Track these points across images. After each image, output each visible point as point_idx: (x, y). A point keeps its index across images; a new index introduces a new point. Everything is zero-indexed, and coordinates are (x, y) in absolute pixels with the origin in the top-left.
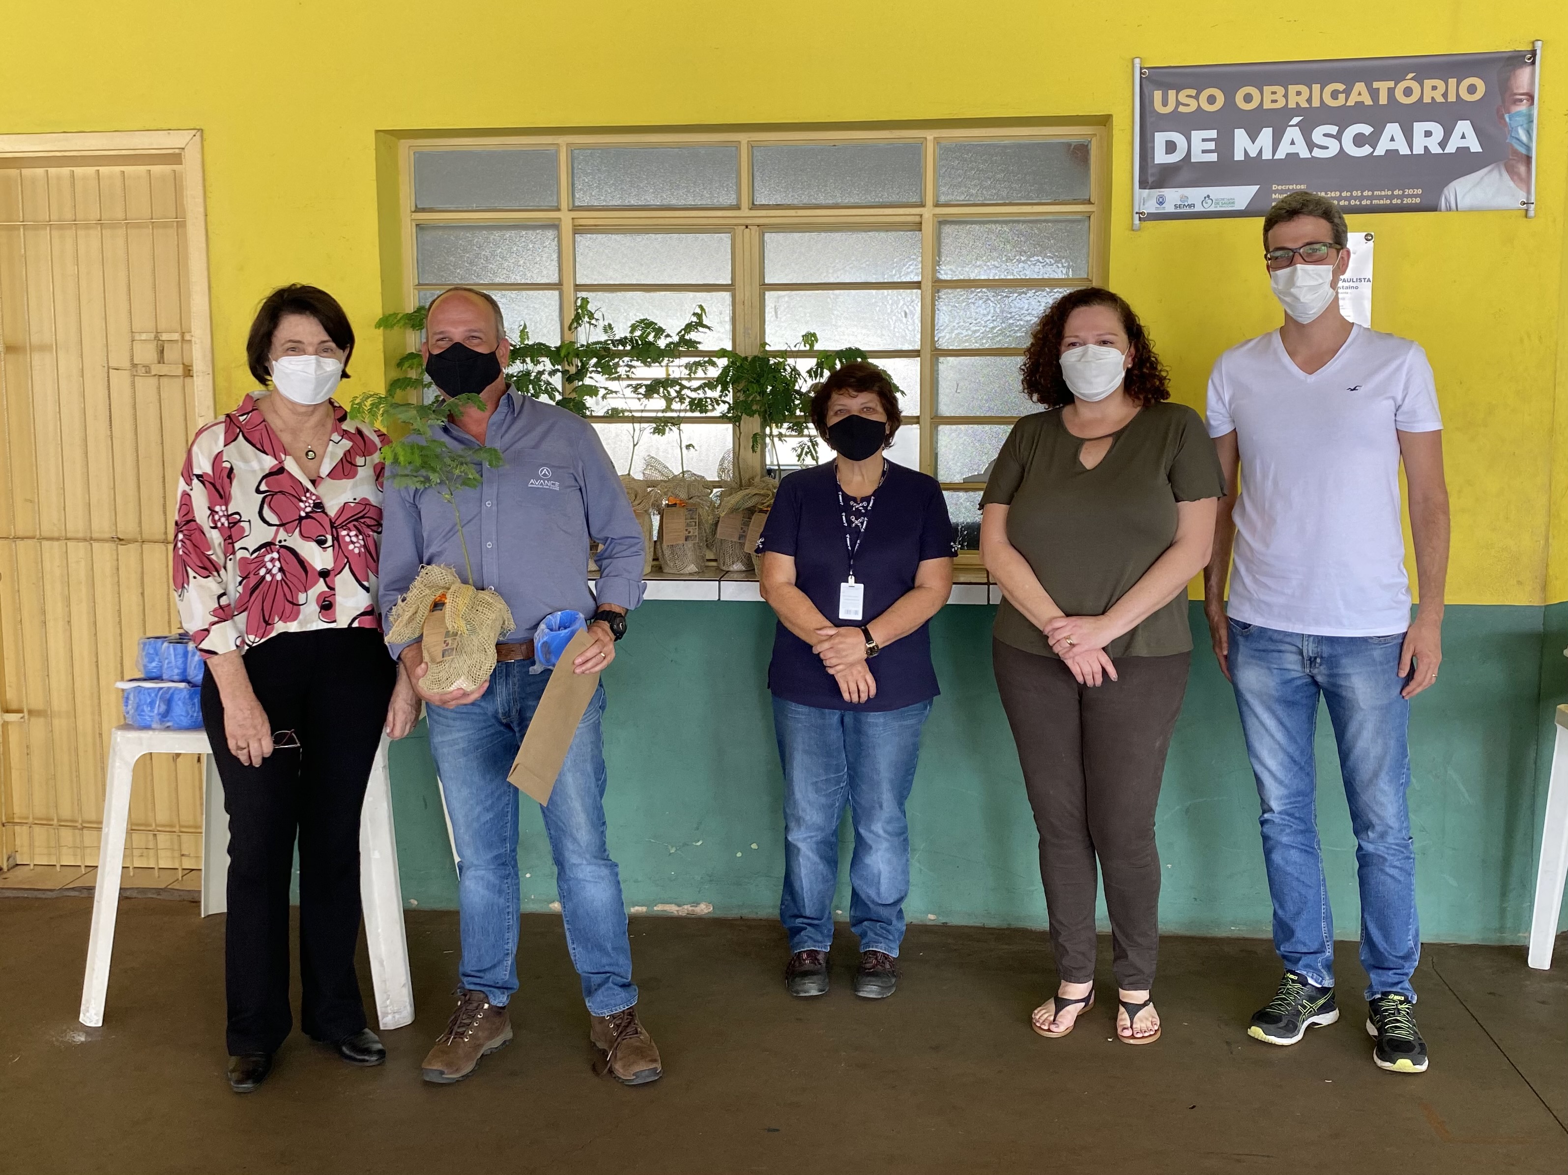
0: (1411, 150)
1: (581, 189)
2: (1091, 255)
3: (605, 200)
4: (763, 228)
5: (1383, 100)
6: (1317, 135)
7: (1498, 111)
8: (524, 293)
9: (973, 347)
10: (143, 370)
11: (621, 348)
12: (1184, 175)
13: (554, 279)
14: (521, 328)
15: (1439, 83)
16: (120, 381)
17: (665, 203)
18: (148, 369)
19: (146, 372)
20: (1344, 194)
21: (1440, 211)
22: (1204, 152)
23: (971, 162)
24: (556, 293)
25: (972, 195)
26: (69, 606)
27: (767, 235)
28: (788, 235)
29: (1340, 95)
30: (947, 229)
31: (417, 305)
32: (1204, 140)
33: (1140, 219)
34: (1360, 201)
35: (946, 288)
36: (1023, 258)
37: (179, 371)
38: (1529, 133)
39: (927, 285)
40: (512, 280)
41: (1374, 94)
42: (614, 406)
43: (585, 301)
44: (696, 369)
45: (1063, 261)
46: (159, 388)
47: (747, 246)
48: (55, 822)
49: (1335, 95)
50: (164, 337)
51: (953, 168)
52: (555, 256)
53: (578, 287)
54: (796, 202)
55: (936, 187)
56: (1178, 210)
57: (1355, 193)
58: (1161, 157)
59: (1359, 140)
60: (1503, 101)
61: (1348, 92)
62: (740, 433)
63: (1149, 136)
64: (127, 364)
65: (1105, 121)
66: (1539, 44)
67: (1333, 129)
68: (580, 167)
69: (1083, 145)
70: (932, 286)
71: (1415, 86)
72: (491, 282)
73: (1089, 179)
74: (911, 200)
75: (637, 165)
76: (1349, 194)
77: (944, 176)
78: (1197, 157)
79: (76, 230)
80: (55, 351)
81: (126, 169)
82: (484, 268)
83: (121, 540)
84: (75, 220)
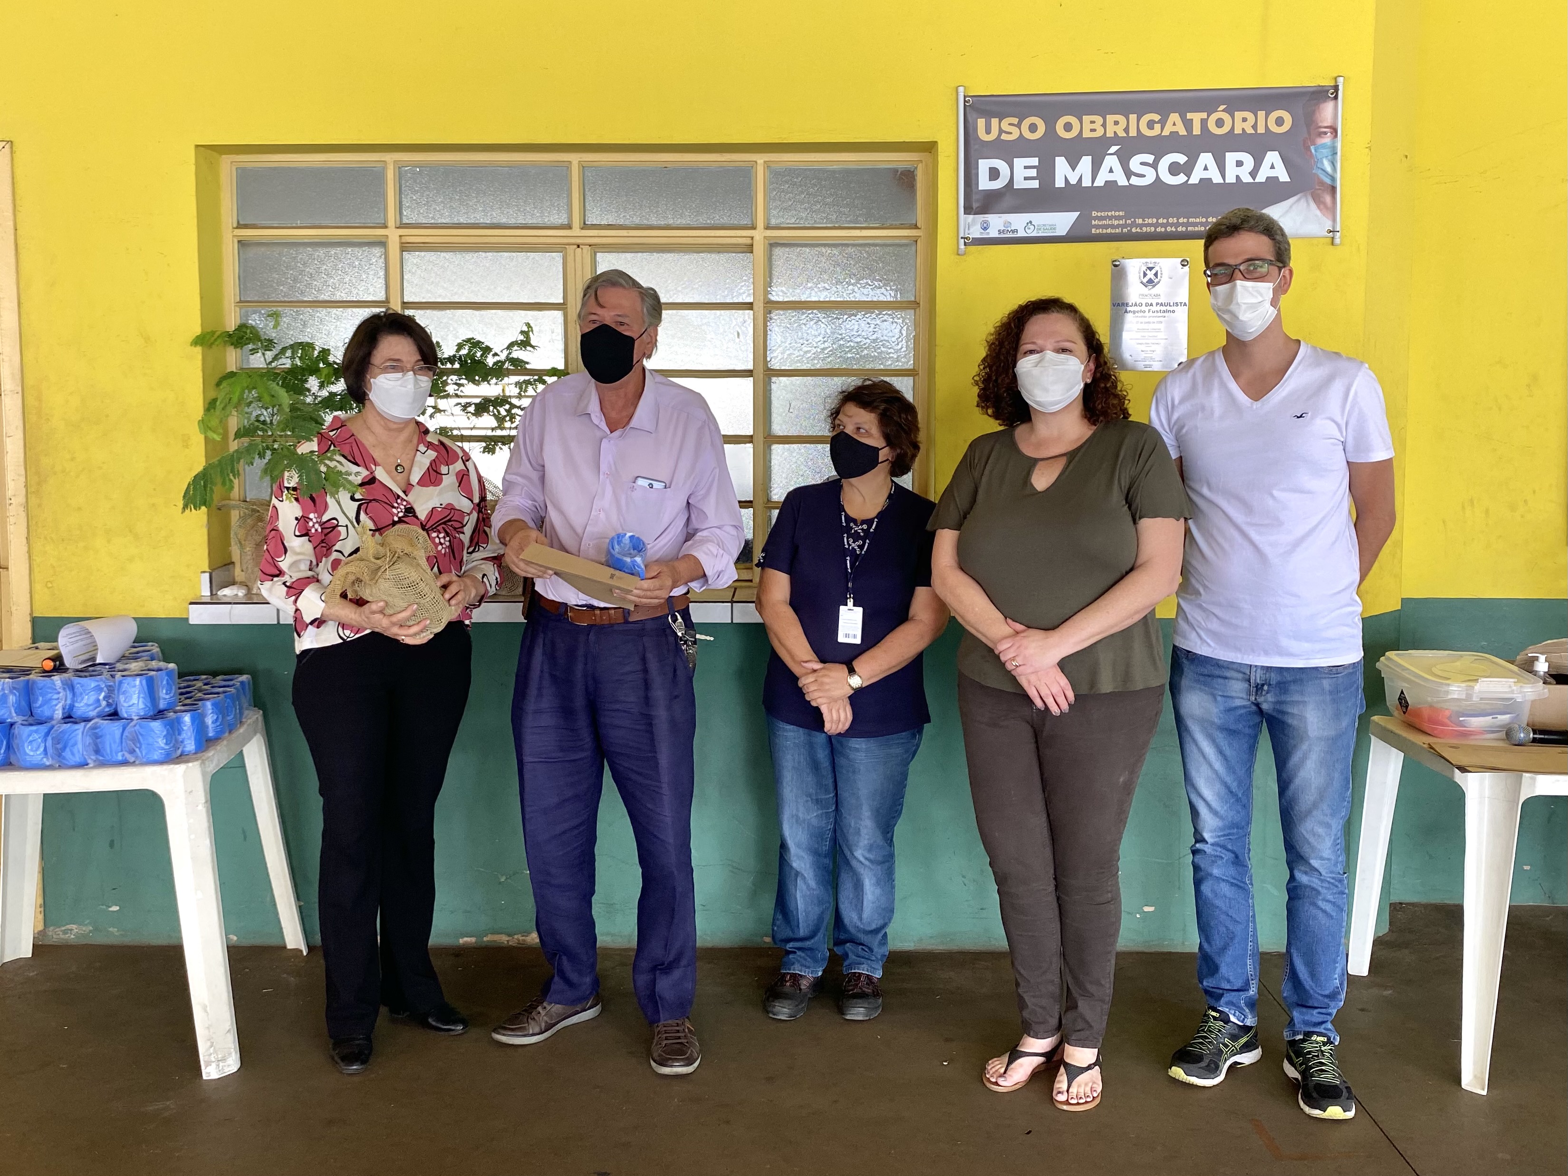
0: (1224, 179)
1: (408, 207)
2: (918, 279)
3: (433, 218)
4: (595, 248)
5: (1197, 130)
6: (1135, 163)
7: (1304, 142)
8: (349, 310)
9: (804, 367)
11: (449, 366)
12: (1008, 201)
13: (382, 297)
15: (1249, 115)
17: (495, 221)
20: (1160, 221)
22: (1026, 179)
23: (801, 186)
25: (802, 218)
27: (598, 255)
28: (620, 255)
29: (1155, 125)
30: (778, 251)
31: (238, 322)
32: (1026, 167)
33: (965, 244)
34: (1176, 228)
35: (778, 309)
36: (852, 281)
38: (1333, 164)
39: (759, 306)
40: (338, 298)
41: (1188, 124)
44: (526, 387)
45: (892, 284)
47: (579, 266)
49: (1151, 125)
51: (783, 191)
52: (382, 273)
53: (406, 305)
54: (627, 223)
55: (767, 210)
56: (1002, 236)
57: (1171, 220)
58: (985, 184)
59: (1174, 169)
60: (1309, 133)
61: (1163, 123)
63: (973, 162)
65: (930, 148)
66: (1341, 80)
67: (1150, 158)
68: (408, 184)
69: (909, 171)
70: (764, 307)
71: (1226, 117)
72: (315, 299)
73: (916, 204)
74: (742, 222)
75: (466, 183)
76: (1165, 221)
77: (774, 200)
78: (1020, 184)
82: (309, 285)
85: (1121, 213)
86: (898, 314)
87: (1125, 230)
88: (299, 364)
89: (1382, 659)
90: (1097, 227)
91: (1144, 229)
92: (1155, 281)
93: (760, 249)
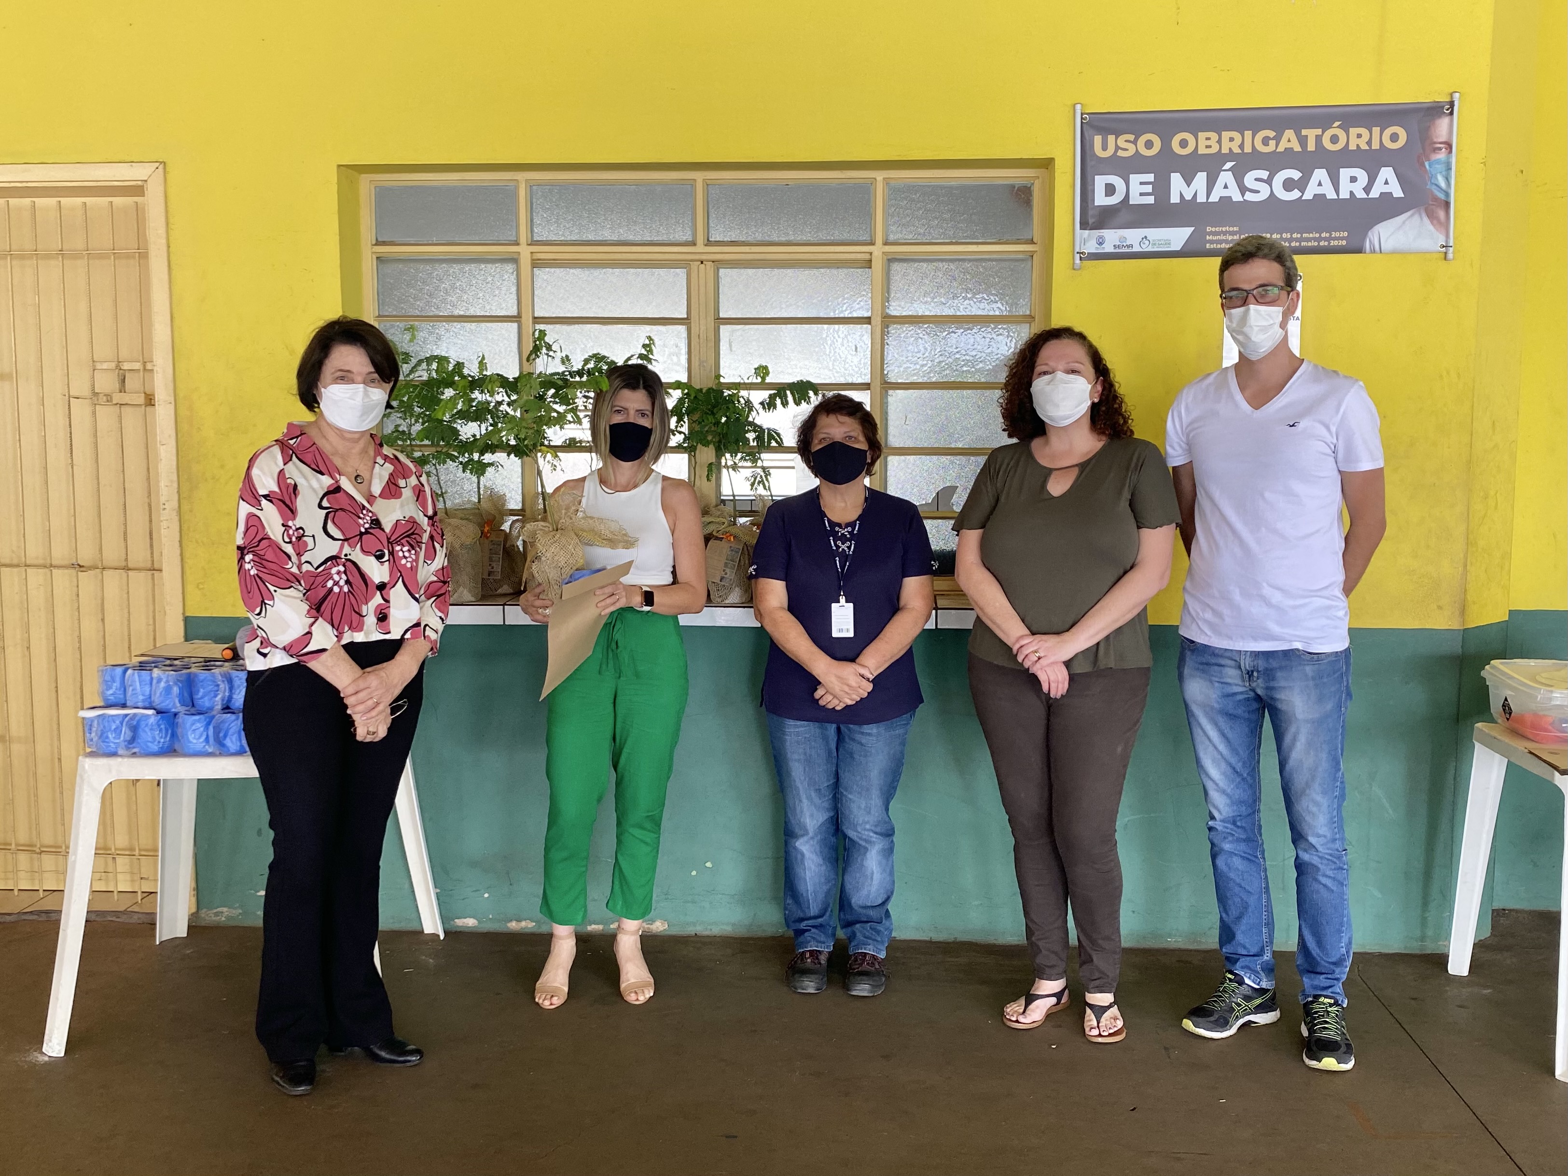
0: (1338, 195)
1: (540, 224)
2: (1034, 294)
3: (563, 235)
4: (719, 264)
5: (1311, 147)
6: (1249, 179)
7: (1419, 157)
8: (483, 325)
9: (920, 381)
10: (105, 398)
11: (578, 379)
12: (1124, 216)
13: (513, 311)
14: (480, 359)
15: (1364, 131)
16: (81, 411)
17: (622, 238)
18: (109, 397)
19: (108, 401)
21: (1365, 253)
22: (1141, 194)
23: (919, 202)
24: (515, 325)
25: (920, 234)
26: (28, 632)
27: (722, 271)
28: (742, 270)
29: (1270, 142)
30: (896, 267)
32: (1141, 183)
33: (1081, 259)
35: (895, 323)
36: (969, 296)
37: (141, 400)
38: (1447, 179)
39: (877, 321)
40: (472, 312)
41: (1303, 141)
42: (572, 437)
43: (543, 333)
45: (1007, 298)
46: (120, 417)
47: (702, 282)
48: (13, 846)
49: (1265, 141)
50: (126, 366)
51: (902, 208)
52: (514, 289)
53: (537, 320)
54: (749, 239)
55: (885, 226)
56: (1117, 250)
58: (1101, 199)
59: (1289, 185)
61: (1278, 139)
62: (696, 463)
63: (1089, 179)
64: (86, 392)
65: (1047, 164)
66: (1457, 95)
67: (1264, 174)
68: (538, 202)
69: (1025, 187)
70: (882, 321)
71: (1341, 134)
72: (450, 314)
73: (1032, 219)
74: (861, 238)
75: (595, 201)
77: (893, 216)
78: (1135, 200)
79: (37, 260)
80: (15, 379)
81: (88, 200)
82: (444, 301)
83: (81, 566)
84: (36, 251)
85: (1236, 229)
86: (1013, 327)
88: (435, 377)
89: (1487, 667)
90: (1212, 242)
93: (878, 264)
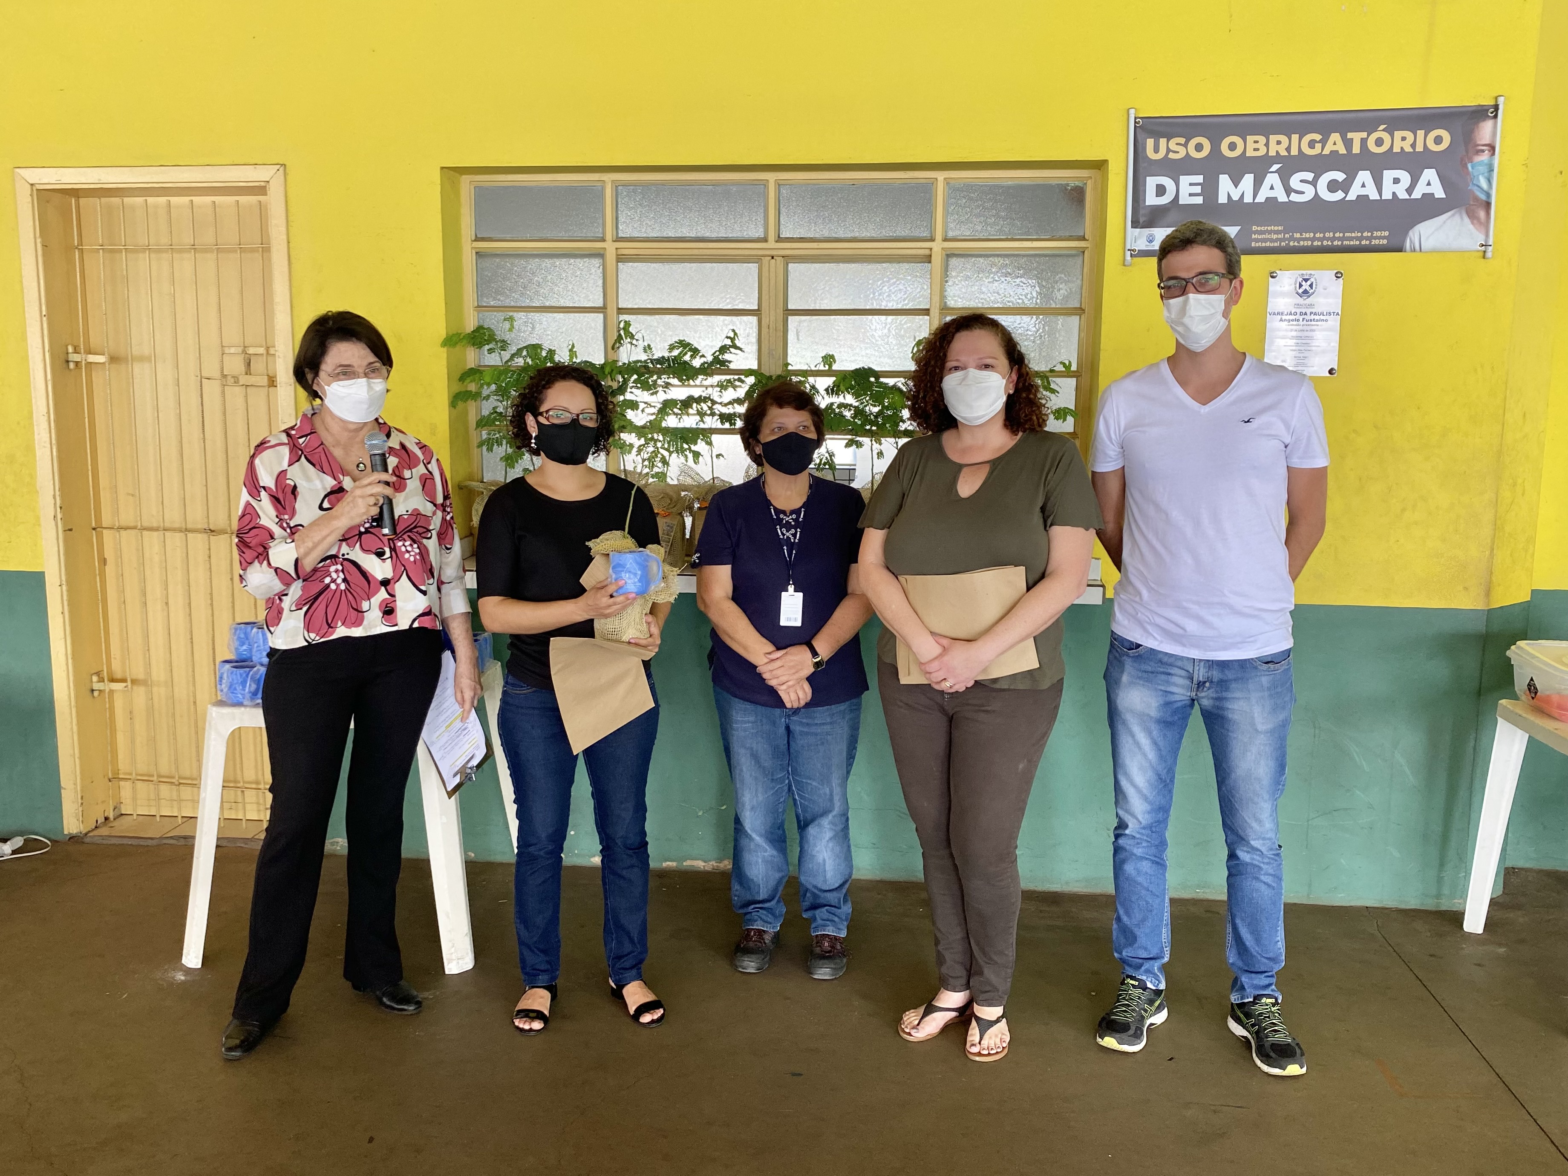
0: (1381, 196)
1: (624, 222)
2: (1084, 287)
3: (645, 232)
4: (788, 259)
5: (1356, 149)
6: (1295, 181)
7: (1462, 160)
8: (572, 315)
10: (232, 381)
11: (659, 366)
12: (1172, 215)
13: (600, 303)
14: (570, 347)
15: (1408, 134)
16: (212, 389)
17: (699, 235)
18: (236, 379)
19: (235, 382)
20: (1318, 235)
21: (1405, 251)
22: (1190, 195)
23: (977, 200)
24: (601, 316)
25: (977, 231)
26: (166, 589)
27: (791, 265)
28: (810, 265)
29: (1316, 144)
30: (953, 261)
31: (476, 324)
32: (1191, 184)
33: (1132, 255)
34: (1332, 242)
37: (264, 381)
38: (1489, 181)
39: (935, 313)
40: (563, 303)
41: (1348, 144)
43: (628, 324)
44: (727, 386)
46: (246, 396)
47: (772, 275)
48: (155, 778)
49: (1312, 144)
50: (251, 351)
51: (961, 206)
52: (600, 282)
53: (621, 311)
54: (817, 236)
55: (945, 223)
57: (1327, 235)
58: (1151, 199)
59: (1333, 186)
60: (1467, 152)
61: (1324, 142)
63: (1141, 179)
64: (217, 374)
65: (1100, 165)
66: (1501, 100)
67: (1310, 176)
68: (623, 201)
69: (1079, 187)
70: (940, 313)
71: (1386, 136)
72: (542, 305)
73: (1085, 217)
74: (922, 235)
75: (675, 201)
76: (1322, 235)
77: (952, 214)
78: (1184, 200)
79: (172, 254)
80: (153, 362)
81: (218, 199)
82: (537, 293)
83: (212, 531)
84: (171, 245)
85: (1280, 228)
87: (1283, 244)
88: (530, 363)
89: (1513, 647)
90: (1257, 240)
91: (1302, 243)
92: (1311, 291)
93: (937, 259)
